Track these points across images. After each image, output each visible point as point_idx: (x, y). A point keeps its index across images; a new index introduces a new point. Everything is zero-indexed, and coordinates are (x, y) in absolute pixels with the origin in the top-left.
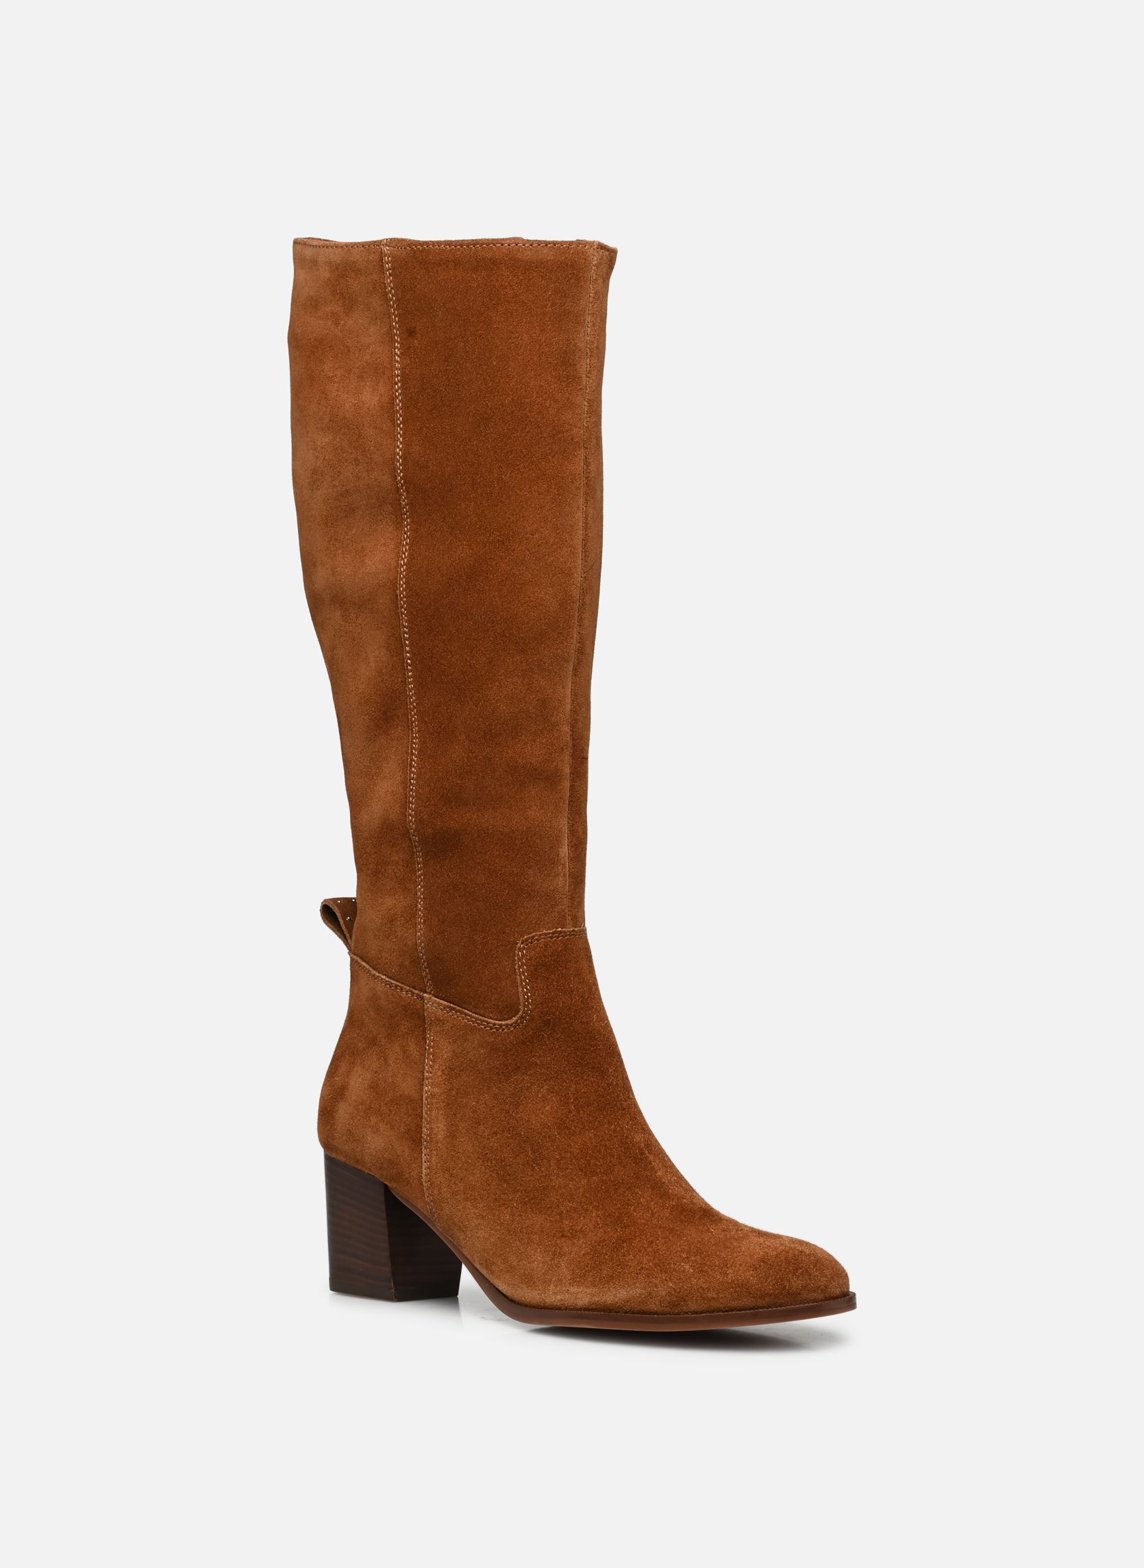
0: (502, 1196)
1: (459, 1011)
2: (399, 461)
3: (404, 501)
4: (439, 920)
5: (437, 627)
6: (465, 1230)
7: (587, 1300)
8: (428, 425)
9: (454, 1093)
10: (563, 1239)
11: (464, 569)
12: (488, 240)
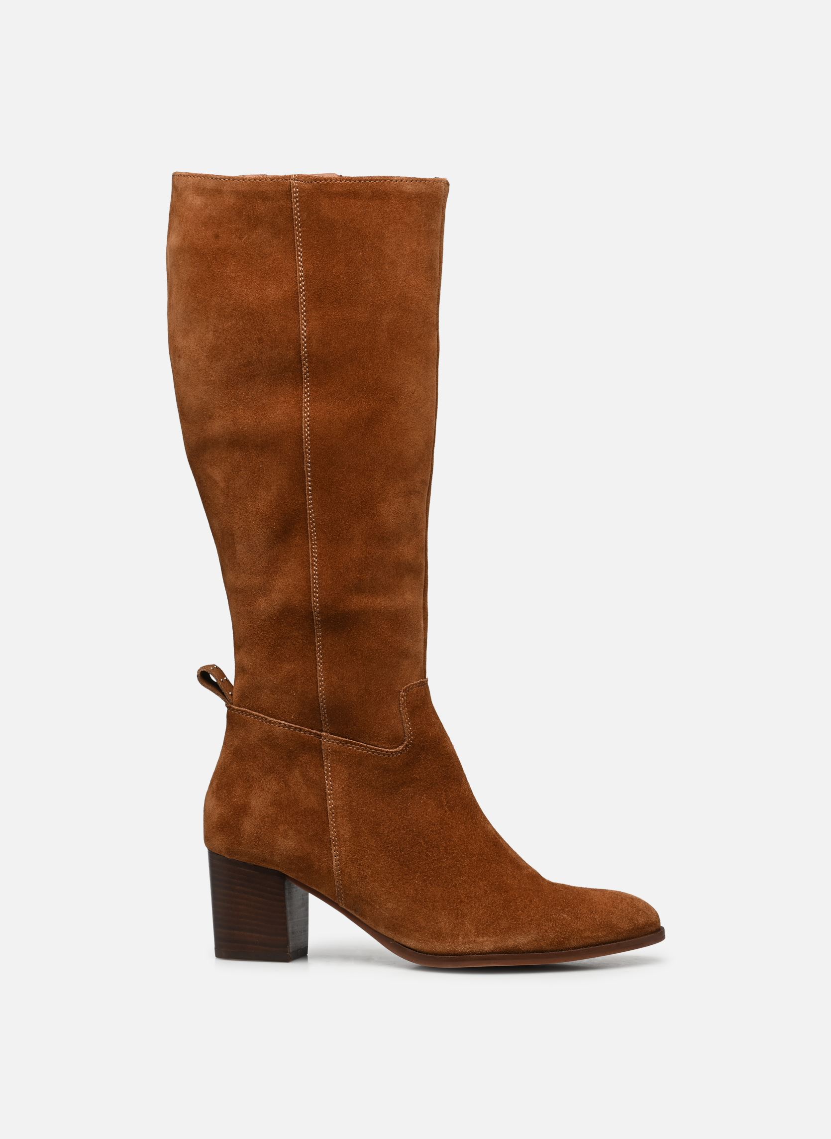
0: (405, 876)
1: (355, 744)
2: (303, 340)
3: (305, 369)
4: (338, 678)
5: (338, 463)
6: (373, 903)
7: (492, 946)
8: (329, 313)
9: (354, 804)
10: (462, 904)
11: (363, 419)
12: (380, 177)
